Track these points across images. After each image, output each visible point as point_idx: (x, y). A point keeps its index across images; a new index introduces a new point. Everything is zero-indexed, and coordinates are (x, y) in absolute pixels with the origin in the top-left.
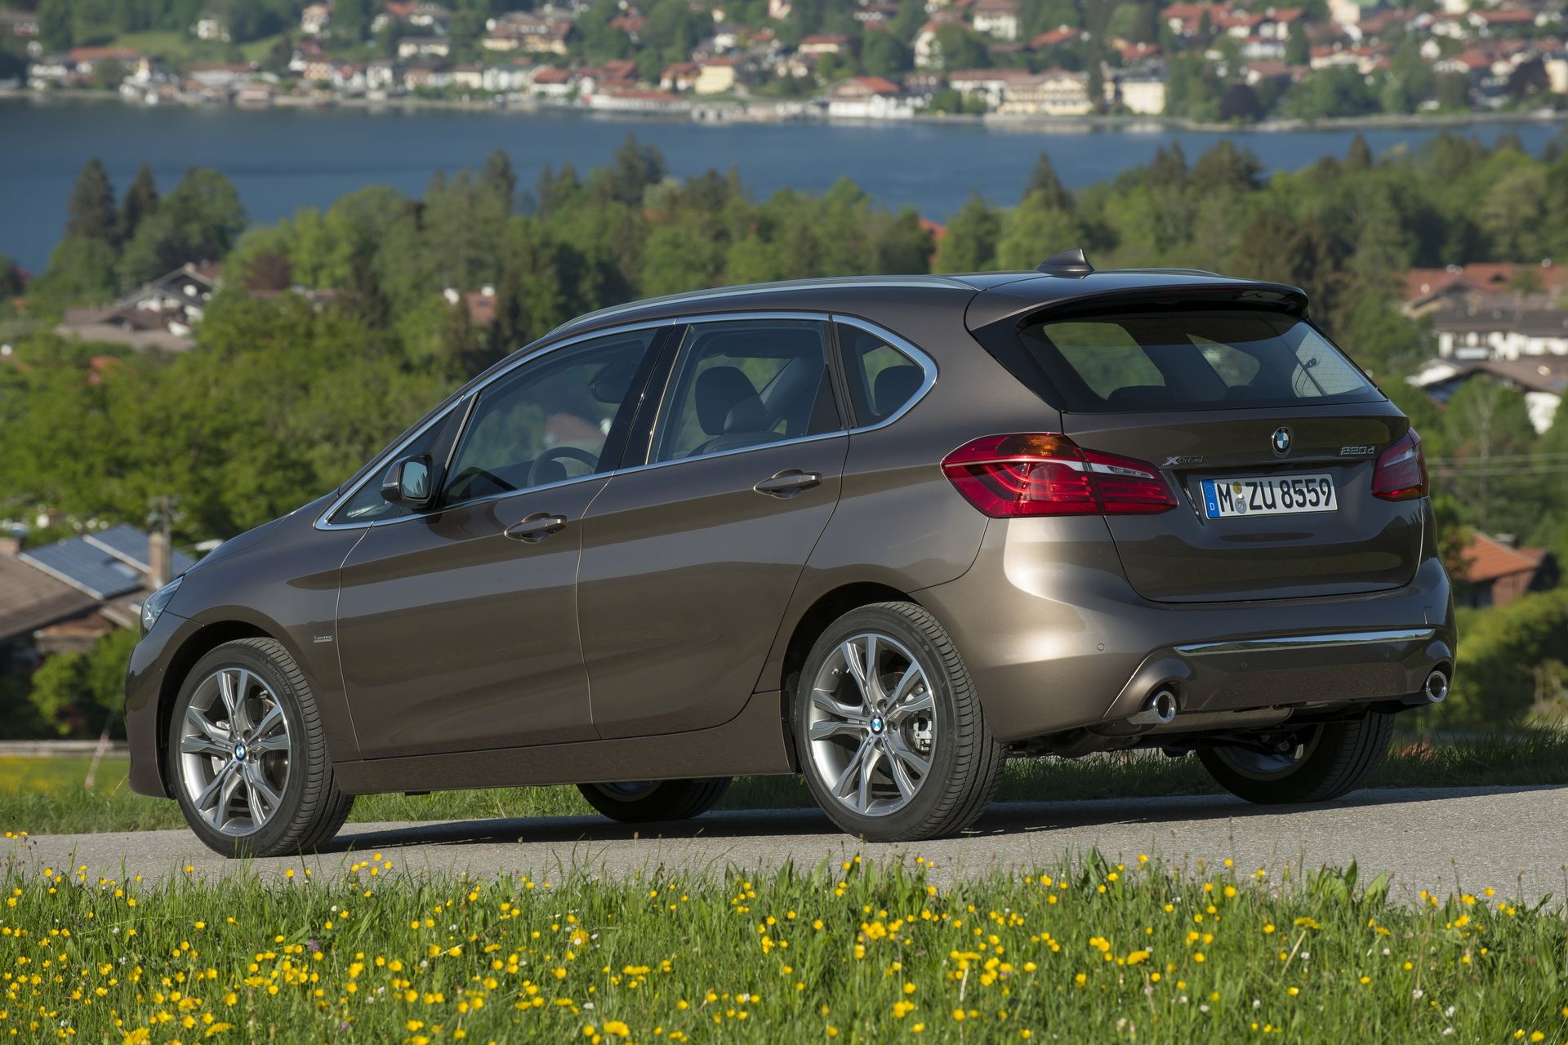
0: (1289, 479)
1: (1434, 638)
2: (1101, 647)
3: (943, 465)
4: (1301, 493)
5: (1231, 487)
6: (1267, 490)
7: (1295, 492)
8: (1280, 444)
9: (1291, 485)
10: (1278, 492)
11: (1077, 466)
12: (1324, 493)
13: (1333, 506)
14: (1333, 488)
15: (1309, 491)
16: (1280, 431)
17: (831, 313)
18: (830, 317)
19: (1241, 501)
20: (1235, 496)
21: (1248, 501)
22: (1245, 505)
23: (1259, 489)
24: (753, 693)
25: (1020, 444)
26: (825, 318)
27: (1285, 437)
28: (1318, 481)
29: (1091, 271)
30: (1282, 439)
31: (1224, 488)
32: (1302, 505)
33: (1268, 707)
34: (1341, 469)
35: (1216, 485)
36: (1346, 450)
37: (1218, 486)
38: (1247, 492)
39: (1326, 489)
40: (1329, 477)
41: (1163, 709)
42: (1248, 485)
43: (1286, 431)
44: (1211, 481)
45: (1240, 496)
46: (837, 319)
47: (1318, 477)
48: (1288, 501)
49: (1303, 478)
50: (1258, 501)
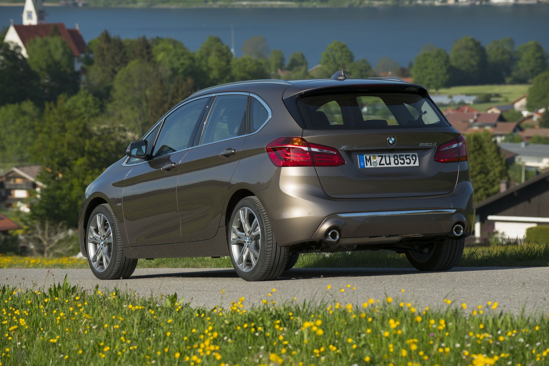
0: (398, 154)
1: (456, 212)
2: (310, 214)
3: (266, 148)
4: (403, 159)
5: (371, 157)
6: (388, 159)
7: (400, 159)
8: (391, 142)
9: (398, 156)
10: (392, 159)
11: (306, 149)
12: (413, 160)
13: (417, 164)
14: (417, 158)
15: (406, 159)
16: (390, 137)
17: (250, 92)
18: (249, 94)
19: (376, 162)
20: (372, 160)
21: (378, 162)
22: (377, 164)
23: (384, 158)
24: (219, 227)
25: (290, 141)
26: (247, 94)
27: (393, 139)
28: (411, 156)
29: (346, 78)
30: (391, 140)
31: (368, 157)
32: (404, 163)
33: (382, 236)
34: (421, 151)
35: (364, 156)
36: (422, 145)
37: (366, 157)
38: (378, 159)
39: (414, 158)
40: (416, 154)
41: (334, 236)
42: (379, 156)
43: (393, 137)
44: (363, 155)
45: (375, 160)
46: (251, 95)
47: (411, 154)
48: (396, 162)
49: (404, 154)
50: (383, 162)
